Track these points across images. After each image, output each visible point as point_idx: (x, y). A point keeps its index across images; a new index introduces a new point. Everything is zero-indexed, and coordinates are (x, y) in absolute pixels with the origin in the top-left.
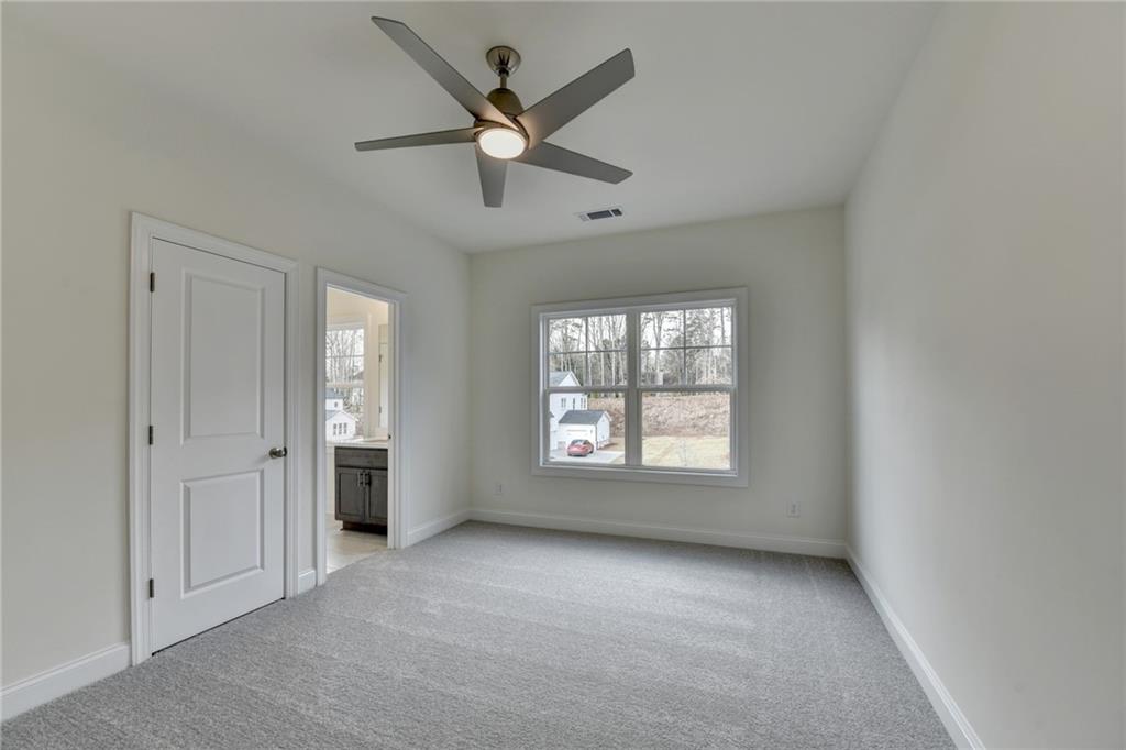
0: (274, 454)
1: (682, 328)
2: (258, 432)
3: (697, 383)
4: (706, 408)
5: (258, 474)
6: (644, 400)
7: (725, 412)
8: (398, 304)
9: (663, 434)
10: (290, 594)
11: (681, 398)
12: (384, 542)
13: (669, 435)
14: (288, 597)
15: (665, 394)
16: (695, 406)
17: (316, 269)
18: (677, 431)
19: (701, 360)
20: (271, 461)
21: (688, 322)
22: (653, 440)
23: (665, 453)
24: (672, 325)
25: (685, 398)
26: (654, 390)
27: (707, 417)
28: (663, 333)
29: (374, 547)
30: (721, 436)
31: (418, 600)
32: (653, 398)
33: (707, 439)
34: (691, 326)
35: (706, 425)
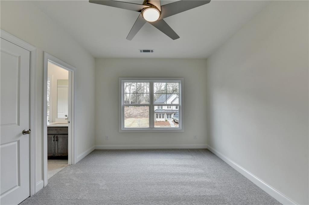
0: (24, 132)
1: (136, 89)
2: (17, 122)
3: (140, 103)
4: (143, 110)
5: (16, 143)
6: (125, 108)
7: (148, 111)
8: (73, 71)
9: (131, 118)
10: (33, 193)
11: (136, 107)
12: (67, 163)
14: (32, 196)
15: (132, 106)
16: (140, 110)
17: (44, 52)
18: (135, 117)
19: (141, 98)
20: (23, 136)
21: (138, 87)
22: (129, 119)
23: (133, 123)
24: (133, 88)
25: (137, 108)
26: (128, 106)
27: (143, 113)
28: (131, 90)
29: (63, 165)
31: (95, 184)
32: (128, 108)
33: (143, 118)
34: (138, 88)
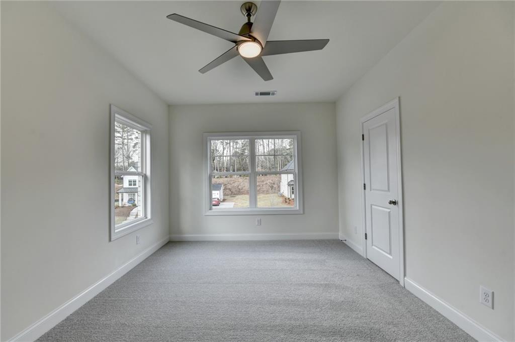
13: (245, 194)
30: (267, 194)
35: (260, 189)
